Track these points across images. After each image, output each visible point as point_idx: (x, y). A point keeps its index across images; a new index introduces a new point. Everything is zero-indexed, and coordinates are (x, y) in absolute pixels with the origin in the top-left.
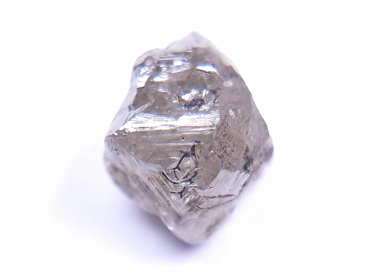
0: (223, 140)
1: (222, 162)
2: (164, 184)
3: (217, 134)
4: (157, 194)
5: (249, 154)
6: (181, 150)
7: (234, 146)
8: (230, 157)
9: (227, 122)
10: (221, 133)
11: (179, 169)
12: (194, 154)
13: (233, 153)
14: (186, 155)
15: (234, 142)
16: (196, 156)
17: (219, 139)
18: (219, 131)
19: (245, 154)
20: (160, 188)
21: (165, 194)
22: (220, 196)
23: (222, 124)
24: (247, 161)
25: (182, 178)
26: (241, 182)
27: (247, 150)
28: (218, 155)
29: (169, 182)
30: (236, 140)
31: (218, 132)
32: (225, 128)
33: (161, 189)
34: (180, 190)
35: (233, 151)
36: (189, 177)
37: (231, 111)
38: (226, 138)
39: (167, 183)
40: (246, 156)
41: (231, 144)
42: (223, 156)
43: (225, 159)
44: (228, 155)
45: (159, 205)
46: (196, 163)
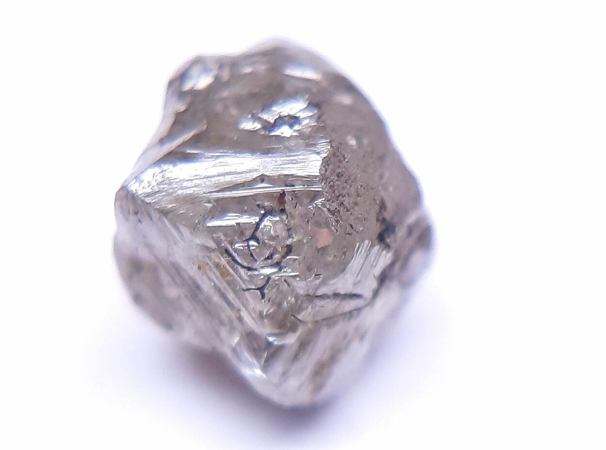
0: (337, 182)
1: (337, 221)
2: (229, 274)
3: (326, 170)
4: (216, 298)
5: (387, 215)
6: (259, 203)
7: (358, 195)
8: (351, 214)
9: (343, 153)
10: (333, 171)
11: (257, 240)
12: (283, 211)
13: (356, 208)
14: (269, 212)
15: (358, 188)
16: (288, 214)
17: (329, 180)
18: (328, 165)
19: (380, 213)
20: (221, 284)
21: (231, 296)
22: (336, 295)
23: (334, 155)
24: (383, 227)
25: (262, 259)
26: (375, 266)
27: (383, 206)
28: (329, 209)
29: (239, 267)
30: (361, 186)
31: (327, 167)
32: (340, 161)
33: (223, 286)
34: (260, 283)
35: (356, 204)
36: (277, 257)
37: (349, 138)
38: (342, 179)
39: (236, 271)
40: (381, 218)
41: (352, 191)
42: (339, 211)
43: (343, 218)
44: (347, 210)
45: (222, 323)
46: (289, 230)
